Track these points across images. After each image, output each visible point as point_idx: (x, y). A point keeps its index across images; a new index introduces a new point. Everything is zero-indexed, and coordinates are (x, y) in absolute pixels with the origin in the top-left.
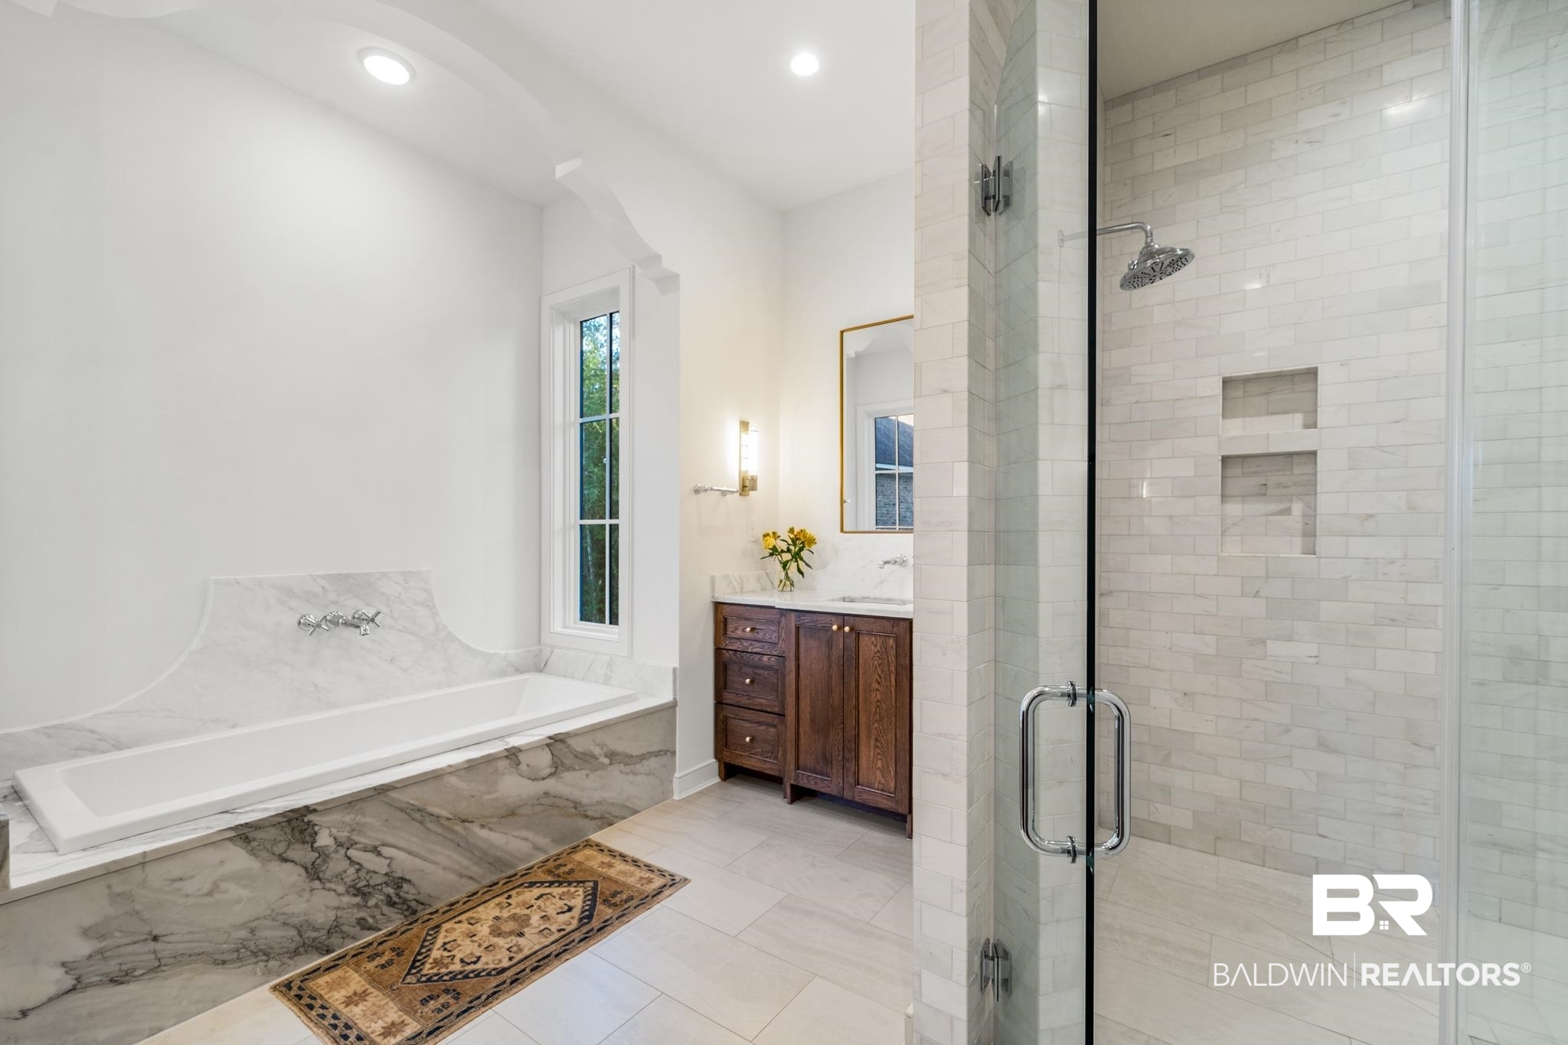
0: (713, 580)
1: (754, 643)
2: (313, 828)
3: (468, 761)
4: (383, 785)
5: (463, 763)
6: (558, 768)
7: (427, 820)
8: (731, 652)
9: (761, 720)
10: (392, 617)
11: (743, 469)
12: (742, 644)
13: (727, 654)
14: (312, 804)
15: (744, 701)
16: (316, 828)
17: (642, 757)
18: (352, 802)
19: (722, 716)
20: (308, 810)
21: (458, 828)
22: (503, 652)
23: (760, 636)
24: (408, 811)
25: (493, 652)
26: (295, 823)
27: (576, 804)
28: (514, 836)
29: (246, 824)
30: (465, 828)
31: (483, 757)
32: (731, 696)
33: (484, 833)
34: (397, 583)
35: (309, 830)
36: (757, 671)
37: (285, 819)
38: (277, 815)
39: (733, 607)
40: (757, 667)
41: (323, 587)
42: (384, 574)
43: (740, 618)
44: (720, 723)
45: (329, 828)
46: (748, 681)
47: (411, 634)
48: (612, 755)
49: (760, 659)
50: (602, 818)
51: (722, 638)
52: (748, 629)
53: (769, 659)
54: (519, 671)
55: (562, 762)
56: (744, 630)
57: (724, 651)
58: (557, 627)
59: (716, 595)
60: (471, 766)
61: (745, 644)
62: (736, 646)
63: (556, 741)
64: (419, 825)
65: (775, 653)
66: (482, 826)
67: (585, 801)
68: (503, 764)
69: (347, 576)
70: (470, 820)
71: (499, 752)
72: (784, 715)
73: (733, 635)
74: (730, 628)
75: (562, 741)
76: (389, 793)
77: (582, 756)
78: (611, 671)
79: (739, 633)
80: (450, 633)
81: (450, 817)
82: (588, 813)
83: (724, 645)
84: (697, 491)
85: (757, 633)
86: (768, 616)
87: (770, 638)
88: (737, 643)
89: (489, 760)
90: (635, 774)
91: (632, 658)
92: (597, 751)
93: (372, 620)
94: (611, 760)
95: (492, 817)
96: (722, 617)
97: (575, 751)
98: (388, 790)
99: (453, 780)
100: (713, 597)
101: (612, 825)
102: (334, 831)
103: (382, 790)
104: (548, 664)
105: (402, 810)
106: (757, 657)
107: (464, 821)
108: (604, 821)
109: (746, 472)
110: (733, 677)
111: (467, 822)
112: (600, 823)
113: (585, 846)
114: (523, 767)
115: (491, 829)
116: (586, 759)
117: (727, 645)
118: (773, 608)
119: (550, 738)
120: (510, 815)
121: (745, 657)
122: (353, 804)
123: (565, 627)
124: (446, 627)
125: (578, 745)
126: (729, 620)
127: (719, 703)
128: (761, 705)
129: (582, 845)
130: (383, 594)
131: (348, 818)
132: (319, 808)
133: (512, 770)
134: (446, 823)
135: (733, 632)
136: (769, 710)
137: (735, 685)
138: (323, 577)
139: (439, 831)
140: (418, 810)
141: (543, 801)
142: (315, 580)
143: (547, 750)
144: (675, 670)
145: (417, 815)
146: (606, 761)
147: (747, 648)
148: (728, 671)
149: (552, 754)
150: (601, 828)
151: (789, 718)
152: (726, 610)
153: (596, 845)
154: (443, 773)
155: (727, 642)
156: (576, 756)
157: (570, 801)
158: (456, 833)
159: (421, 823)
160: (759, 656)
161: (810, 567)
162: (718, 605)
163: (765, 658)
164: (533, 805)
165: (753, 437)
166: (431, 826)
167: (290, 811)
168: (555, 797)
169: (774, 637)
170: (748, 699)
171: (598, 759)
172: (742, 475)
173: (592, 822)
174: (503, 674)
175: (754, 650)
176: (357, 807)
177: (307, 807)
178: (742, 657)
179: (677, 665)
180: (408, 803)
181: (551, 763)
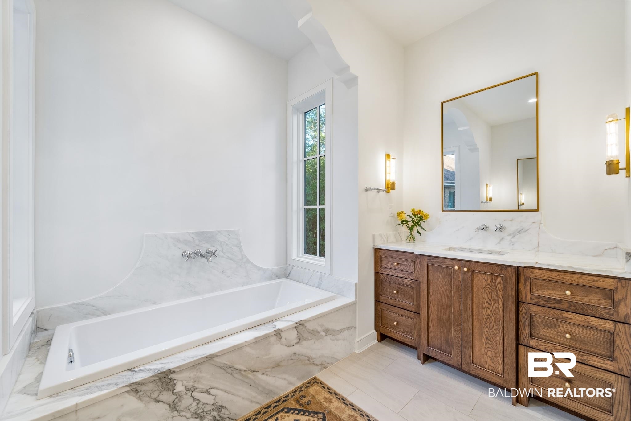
0: (374, 237)
1: (399, 271)
2: (173, 382)
3: (256, 338)
4: (211, 355)
5: (253, 340)
6: (300, 339)
7: (234, 372)
8: (384, 275)
9: (403, 314)
10: (223, 252)
11: (388, 178)
12: (391, 271)
13: (382, 276)
14: (173, 368)
15: (393, 302)
16: (175, 382)
17: (341, 331)
18: (196, 365)
19: (379, 309)
20: (170, 371)
21: (250, 375)
22: (270, 268)
23: (402, 268)
24: (224, 368)
25: (266, 268)
26: (163, 380)
27: (309, 358)
28: (278, 378)
29: (136, 382)
30: (254, 376)
31: (263, 336)
32: (385, 298)
33: (264, 377)
34: (225, 236)
35: (171, 383)
36: (400, 287)
37: (158, 378)
38: (153, 376)
39: (386, 251)
40: (401, 285)
41: (193, 238)
42: (219, 232)
43: (390, 257)
44: (378, 312)
45: (182, 381)
46: (395, 292)
47: (231, 259)
48: (326, 331)
49: (402, 281)
50: (322, 364)
51: (380, 267)
52: (395, 264)
53: (408, 281)
54: (278, 277)
55: (302, 336)
56: (392, 264)
57: (380, 274)
58: (294, 257)
59: (376, 244)
60: (257, 341)
61: (393, 272)
62: (388, 272)
63: (299, 325)
64: (230, 375)
65: (412, 278)
66: (263, 374)
67: (313, 356)
68: (273, 339)
69: (203, 233)
70: (256, 371)
71: (271, 332)
72: (420, 314)
73: (385, 266)
74: (384, 262)
75: (302, 325)
76: (214, 359)
77: (312, 332)
78: (321, 281)
79: (389, 265)
80: (248, 259)
81: (246, 369)
82: (315, 363)
83: (380, 271)
84: (366, 190)
85: (401, 266)
86: (408, 258)
87: (408, 270)
88: (388, 270)
89: (266, 337)
90: (337, 340)
91: (332, 275)
92: (319, 329)
93: (214, 254)
94: (326, 334)
95: (267, 368)
96: (379, 256)
97: (309, 329)
98: (214, 357)
99: (248, 349)
100: (374, 245)
101: (326, 368)
102: (185, 382)
103: (210, 358)
104: (291, 274)
105: (221, 368)
106: (400, 280)
107: (254, 372)
108: (323, 366)
109: (390, 180)
110: (386, 288)
111: (255, 372)
112: (320, 367)
113: (314, 383)
114: (283, 340)
115: (267, 375)
116: (314, 333)
117: (382, 271)
118: (413, 253)
119: (297, 323)
120: (277, 366)
121: (393, 279)
122: (195, 366)
123: (298, 256)
124: (246, 257)
125: (310, 326)
126: (383, 258)
127: (377, 301)
128: (404, 305)
129: (313, 381)
130: (218, 241)
131: (192, 375)
132: (176, 370)
133: (278, 342)
134: (244, 373)
135: (385, 264)
136: (408, 309)
137: (387, 293)
138: (193, 233)
139: (241, 378)
140: (230, 367)
141: (293, 358)
142: (189, 234)
143: (295, 329)
144: (356, 284)
145: (229, 370)
146: (324, 334)
147: (395, 274)
148: (382, 285)
149: (298, 332)
150: (321, 370)
151: (423, 316)
152: (382, 253)
153: (320, 383)
154: (242, 346)
155: (382, 270)
156: (309, 332)
157: (307, 357)
158: (250, 378)
159: (231, 374)
160: (402, 279)
161: (425, 230)
162: (376, 250)
163: (406, 280)
164: (288, 360)
165: (393, 162)
166: (236, 375)
167: (160, 373)
168: (299, 355)
169: (411, 269)
170: (395, 301)
171: (320, 333)
172: (387, 182)
173: (317, 367)
174: (271, 279)
175: (399, 275)
176: (198, 368)
177: (170, 370)
178: (391, 278)
179: (357, 281)
180: (225, 363)
181: (297, 337)
